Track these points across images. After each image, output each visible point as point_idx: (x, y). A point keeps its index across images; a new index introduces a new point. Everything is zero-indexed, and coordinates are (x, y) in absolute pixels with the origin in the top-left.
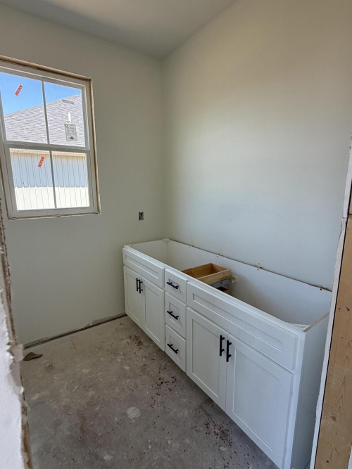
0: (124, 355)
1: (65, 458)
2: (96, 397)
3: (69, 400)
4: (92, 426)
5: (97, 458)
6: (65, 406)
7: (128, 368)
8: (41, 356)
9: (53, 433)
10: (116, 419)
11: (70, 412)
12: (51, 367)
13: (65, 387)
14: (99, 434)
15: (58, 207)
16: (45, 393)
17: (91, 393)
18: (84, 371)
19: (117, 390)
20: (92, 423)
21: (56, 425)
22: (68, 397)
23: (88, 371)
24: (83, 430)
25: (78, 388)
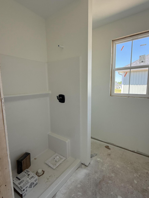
0: (139, 176)
1: (89, 183)
2: (113, 178)
3: (105, 169)
4: (104, 185)
5: (96, 195)
6: (102, 170)
7: (136, 182)
8: (110, 149)
9: (93, 173)
10: (112, 193)
11: (102, 173)
12: (110, 155)
13: (107, 165)
14: (103, 190)
15: (130, 93)
16: (101, 161)
17: (113, 175)
18: (118, 166)
19: (123, 185)
20: (104, 184)
21: (96, 172)
22: (105, 168)
23: (119, 167)
24: (100, 182)
25: (111, 169)
